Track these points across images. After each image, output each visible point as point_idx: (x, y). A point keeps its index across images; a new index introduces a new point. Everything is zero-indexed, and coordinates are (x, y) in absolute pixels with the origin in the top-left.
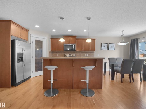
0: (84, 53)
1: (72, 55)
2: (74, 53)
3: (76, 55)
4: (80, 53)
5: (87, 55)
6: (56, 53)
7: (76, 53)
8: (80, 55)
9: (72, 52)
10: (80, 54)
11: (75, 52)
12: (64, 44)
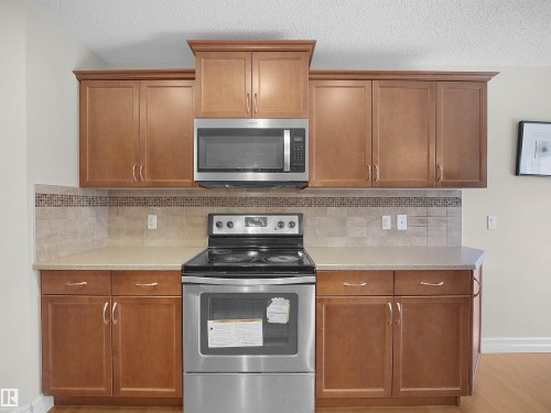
0: (377, 202)
1: (272, 221)
2: (295, 203)
3: (307, 221)
4: (342, 203)
5: (402, 222)
6: (144, 202)
7: (310, 203)
8: (343, 222)
9: (272, 194)
10: (345, 210)
11: (304, 195)
12: (198, 124)
